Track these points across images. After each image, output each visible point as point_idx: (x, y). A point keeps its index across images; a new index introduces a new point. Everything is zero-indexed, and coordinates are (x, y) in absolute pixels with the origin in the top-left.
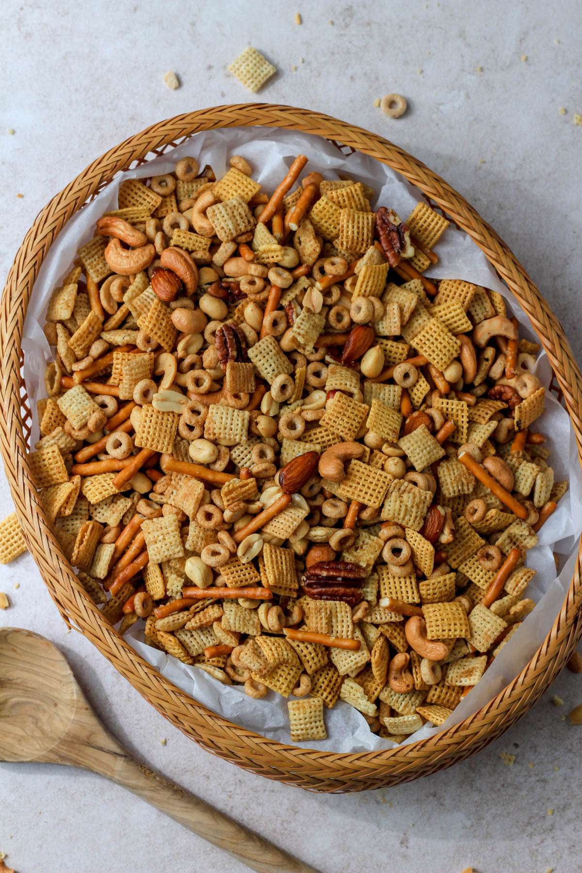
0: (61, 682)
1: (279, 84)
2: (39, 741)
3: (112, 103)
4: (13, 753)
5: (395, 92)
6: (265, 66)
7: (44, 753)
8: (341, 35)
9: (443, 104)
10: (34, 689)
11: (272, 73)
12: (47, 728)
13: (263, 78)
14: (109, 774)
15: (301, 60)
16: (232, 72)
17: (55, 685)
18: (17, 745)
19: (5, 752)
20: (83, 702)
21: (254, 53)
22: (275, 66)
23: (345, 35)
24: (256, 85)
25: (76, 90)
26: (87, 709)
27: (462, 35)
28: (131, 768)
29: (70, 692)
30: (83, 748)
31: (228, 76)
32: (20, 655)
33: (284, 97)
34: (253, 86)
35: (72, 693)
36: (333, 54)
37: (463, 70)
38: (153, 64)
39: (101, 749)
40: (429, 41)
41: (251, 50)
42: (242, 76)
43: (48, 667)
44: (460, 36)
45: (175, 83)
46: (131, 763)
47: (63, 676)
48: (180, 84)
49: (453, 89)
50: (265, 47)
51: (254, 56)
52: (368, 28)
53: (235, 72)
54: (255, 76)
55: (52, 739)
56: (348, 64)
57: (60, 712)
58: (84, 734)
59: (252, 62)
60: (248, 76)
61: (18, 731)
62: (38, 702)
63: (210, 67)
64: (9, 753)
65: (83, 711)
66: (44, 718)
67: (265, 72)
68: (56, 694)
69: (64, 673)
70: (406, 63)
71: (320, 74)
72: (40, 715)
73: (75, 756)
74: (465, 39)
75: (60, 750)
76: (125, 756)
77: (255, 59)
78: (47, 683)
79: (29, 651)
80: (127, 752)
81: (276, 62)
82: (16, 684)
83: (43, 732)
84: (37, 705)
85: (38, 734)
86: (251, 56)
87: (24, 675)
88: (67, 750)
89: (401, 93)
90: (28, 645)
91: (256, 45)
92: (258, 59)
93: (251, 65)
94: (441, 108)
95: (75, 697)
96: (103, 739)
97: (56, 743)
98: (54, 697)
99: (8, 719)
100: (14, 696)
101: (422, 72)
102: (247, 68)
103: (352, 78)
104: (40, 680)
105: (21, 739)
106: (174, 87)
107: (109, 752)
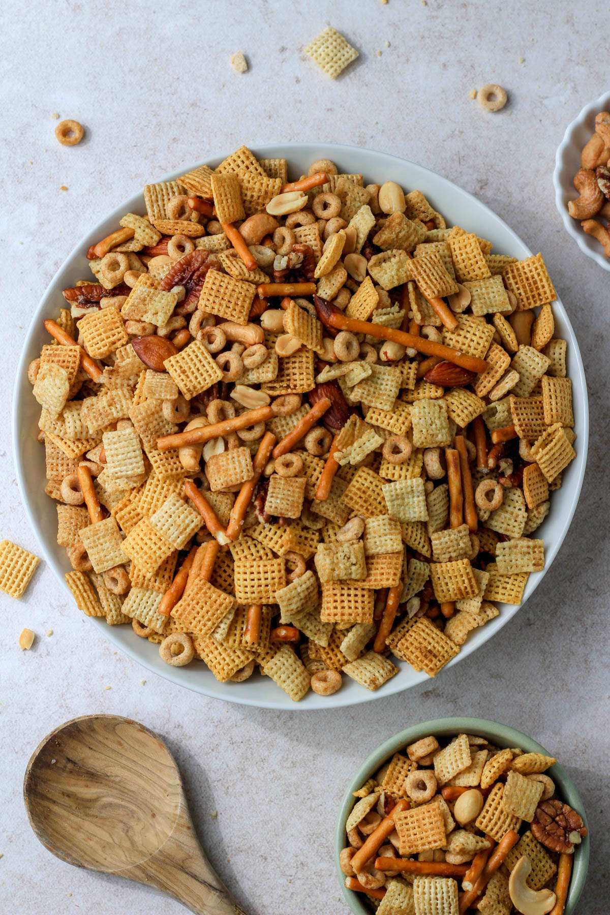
0: (165, 791)
1: (361, 70)
2: (126, 853)
3: (171, 86)
4: (94, 860)
5: (492, 82)
6: (347, 49)
7: (129, 867)
8: (433, 17)
9: (547, 97)
10: (133, 792)
11: (354, 57)
12: (138, 839)
13: (344, 63)
14: (198, 907)
15: (387, 44)
16: (309, 54)
17: (158, 793)
18: (100, 852)
19: (86, 857)
20: (185, 820)
21: (335, 34)
22: (358, 50)
23: (437, 17)
24: (336, 70)
25: (131, 71)
26: (189, 828)
27: (569, 21)
28: (225, 906)
29: (173, 804)
30: (175, 871)
31: (304, 59)
32: (126, 750)
33: (367, 85)
34: (332, 71)
35: (176, 806)
36: (423, 37)
37: (570, 60)
38: (219, 43)
39: (194, 877)
40: (533, 27)
41: (331, 30)
42: (320, 59)
43: (154, 770)
44: (568, 21)
45: (243, 65)
46: (225, 900)
47: (170, 785)
48: (248, 66)
49: (559, 81)
50: (347, 28)
51: (334, 37)
52: (464, 10)
53: (313, 55)
54: (335, 59)
55: (142, 854)
56: (440, 50)
57: (157, 826)
58: (179, 856)
59: (332, 44)
60: (327, 59)
61: (105, 836)
62: (133, 807)
63: (283, 49)
64: (88, 859)
65: (185, 829)
66: (137, 828)
67: (347, 56)
68: (156, 803)
69: (171, 782)
70: (506, 50)
71: (408, 60)
72: (133, 823)
73: (164, 879)
74: (573, 25)
75: (149, 868)
76: (221, 892)
77: (336, 41)
78: (148, 788)
79: (137, 748)
80: (223, 888)
81: (358, 45)
82: (113, 781)
83: (133, 843)
84: (133, 812)
85: (127, 844)
86: (331, 37)
87: (125, 774)
88: (156, 870)
89: (500, 83)
90: (139, 742)
91: (336, 25)
92: (339, 41)
93: (331, 47)
94: (545, 102)
95: (178, 812)
96: (200, 867)
97: (146, 859)
98: (154, 806)
99: (96, 820)
100: (108, 796)
101: (524, 61)
102: (326, 50)
103: (444, 65)
104: (141, 783)
105: (105, 846)
106: (241, 69)
107: (204, 883)
